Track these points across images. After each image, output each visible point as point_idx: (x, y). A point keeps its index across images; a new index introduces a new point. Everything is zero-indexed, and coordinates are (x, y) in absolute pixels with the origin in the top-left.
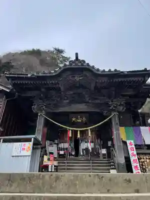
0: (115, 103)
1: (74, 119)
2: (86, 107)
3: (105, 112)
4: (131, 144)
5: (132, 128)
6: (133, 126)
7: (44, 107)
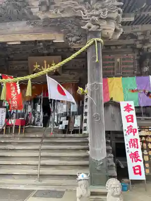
0: (97, 13)
1: (37, 66)
2: (30, 27)
3: (74, 39)
4: (128, 108)
5: (135, 78)
6: (138, 75)
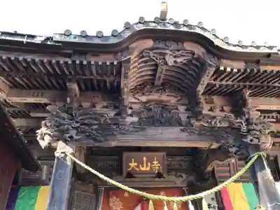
0: (258, 128)
1: (133, 165)
3: (234, 150)
7: (73, 133)
